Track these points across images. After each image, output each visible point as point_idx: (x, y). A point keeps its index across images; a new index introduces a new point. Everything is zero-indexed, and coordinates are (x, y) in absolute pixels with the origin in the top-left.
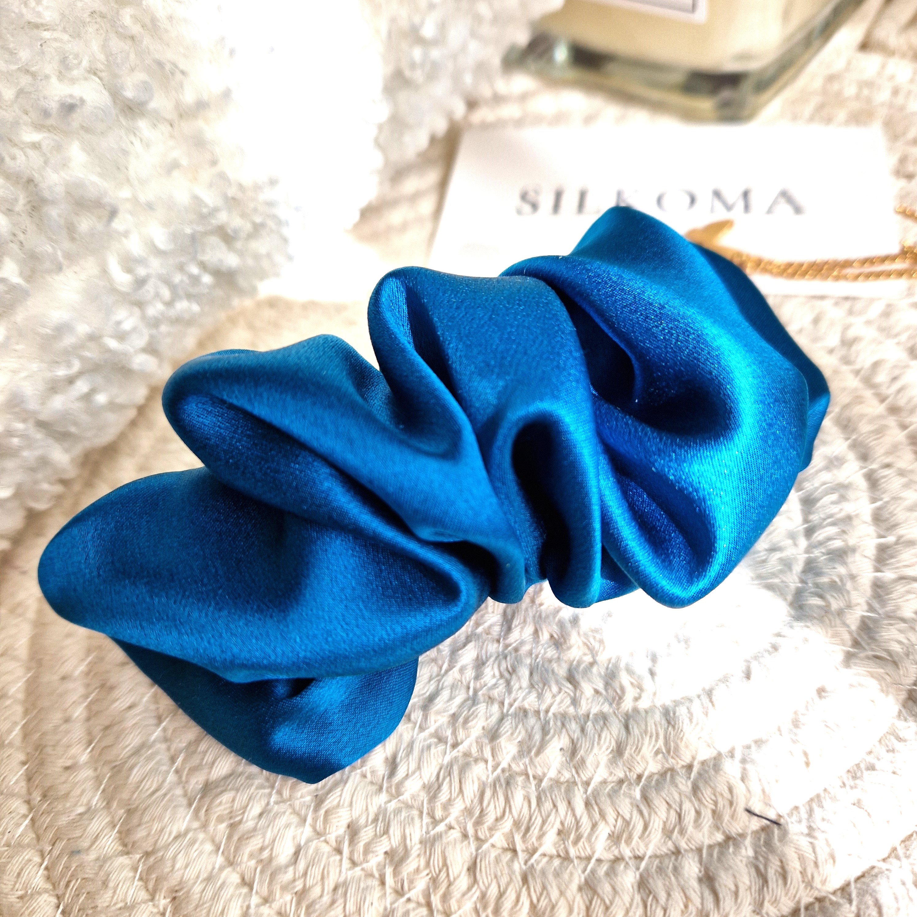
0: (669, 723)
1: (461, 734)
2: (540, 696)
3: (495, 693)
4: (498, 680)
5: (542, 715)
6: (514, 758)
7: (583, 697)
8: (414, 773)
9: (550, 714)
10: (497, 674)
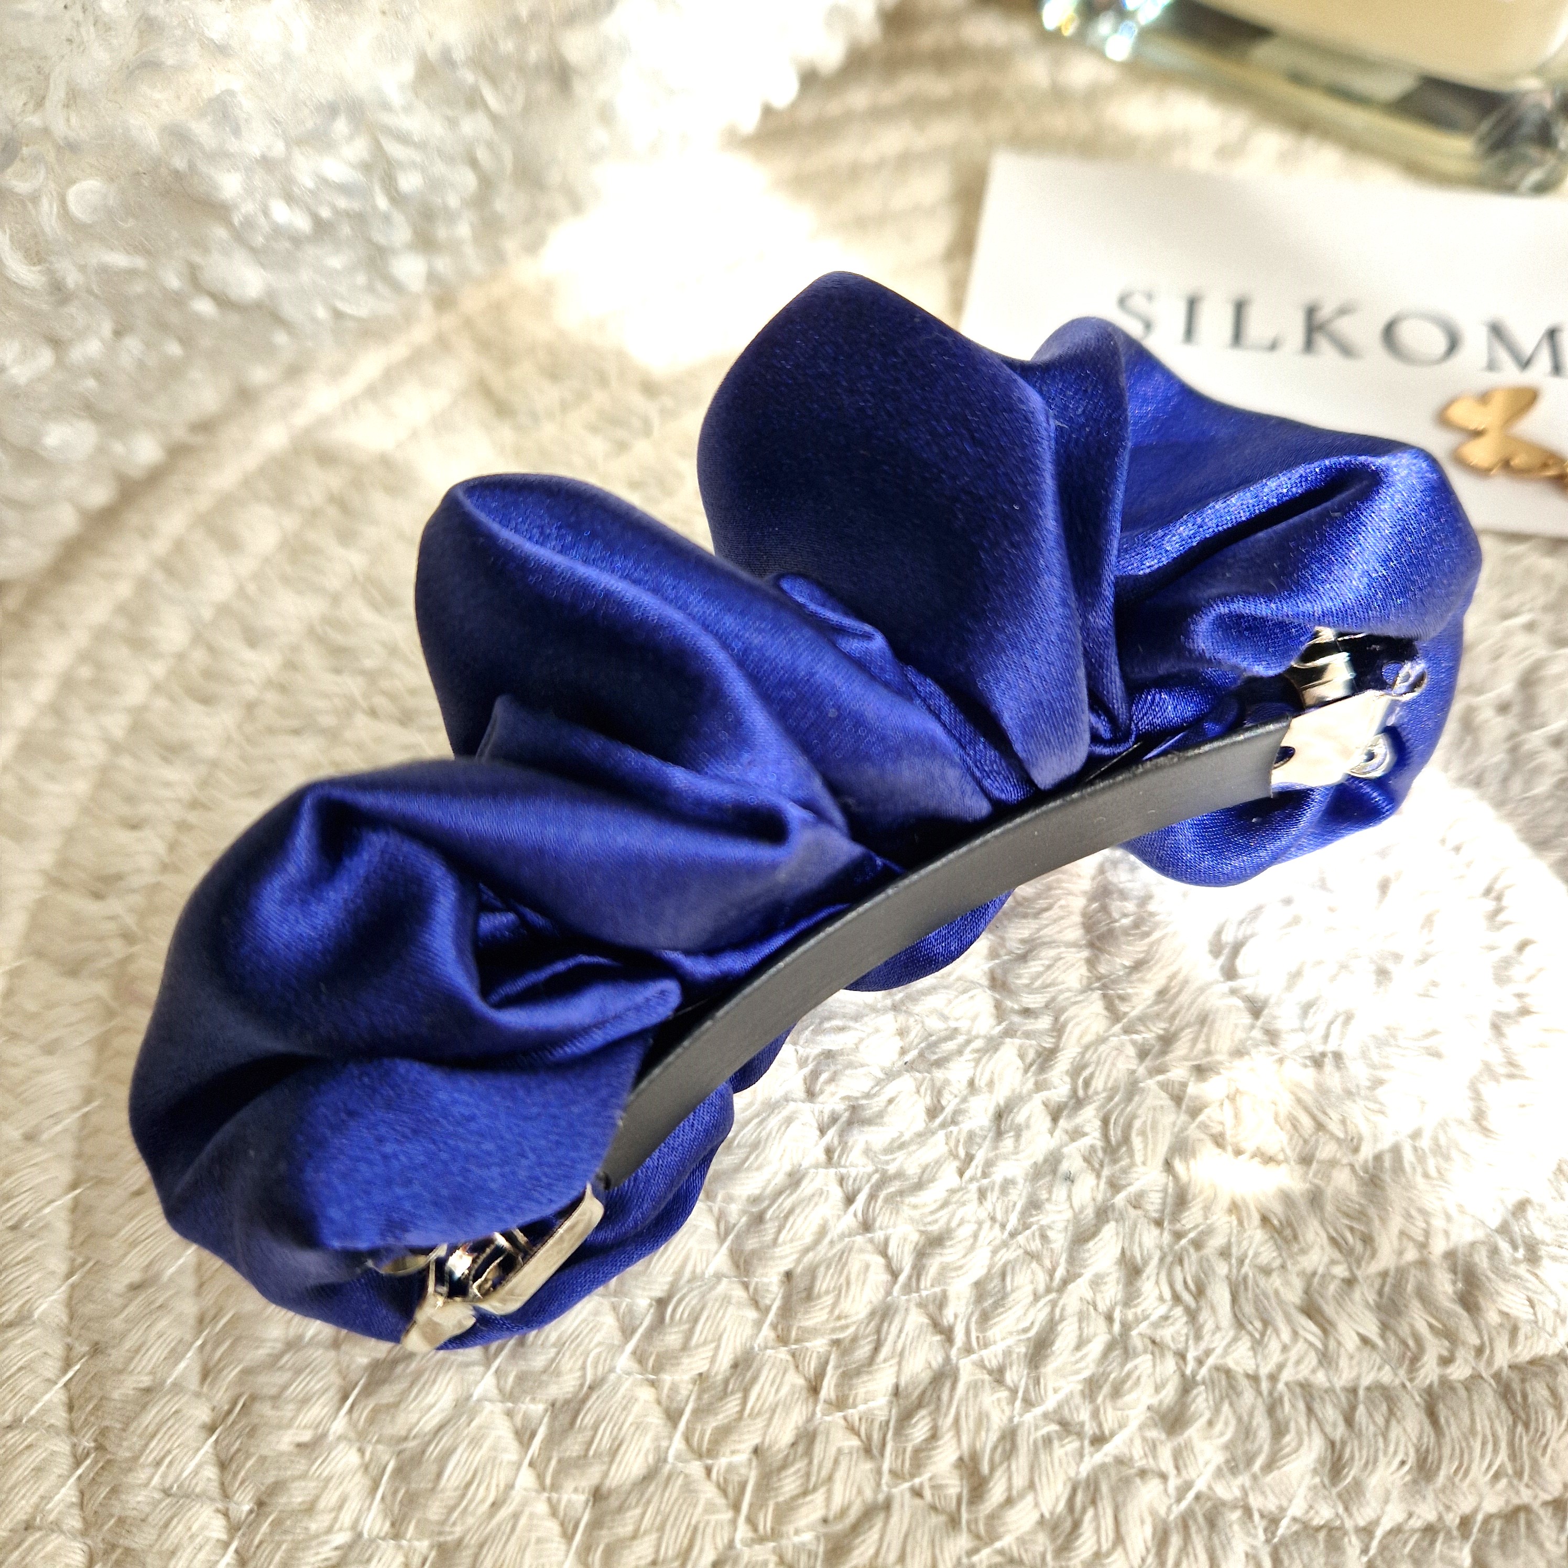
1: (1110, 1418)
2: (1258, 1345)
3: (1166, 1334)
4: (1171, 1309)
5: (1265, 1386)
6: (1219, 1473)
7: (1342, 1350)
8: (1022, 1496)
9: (1281, 1386)
10: (1167, 1295)
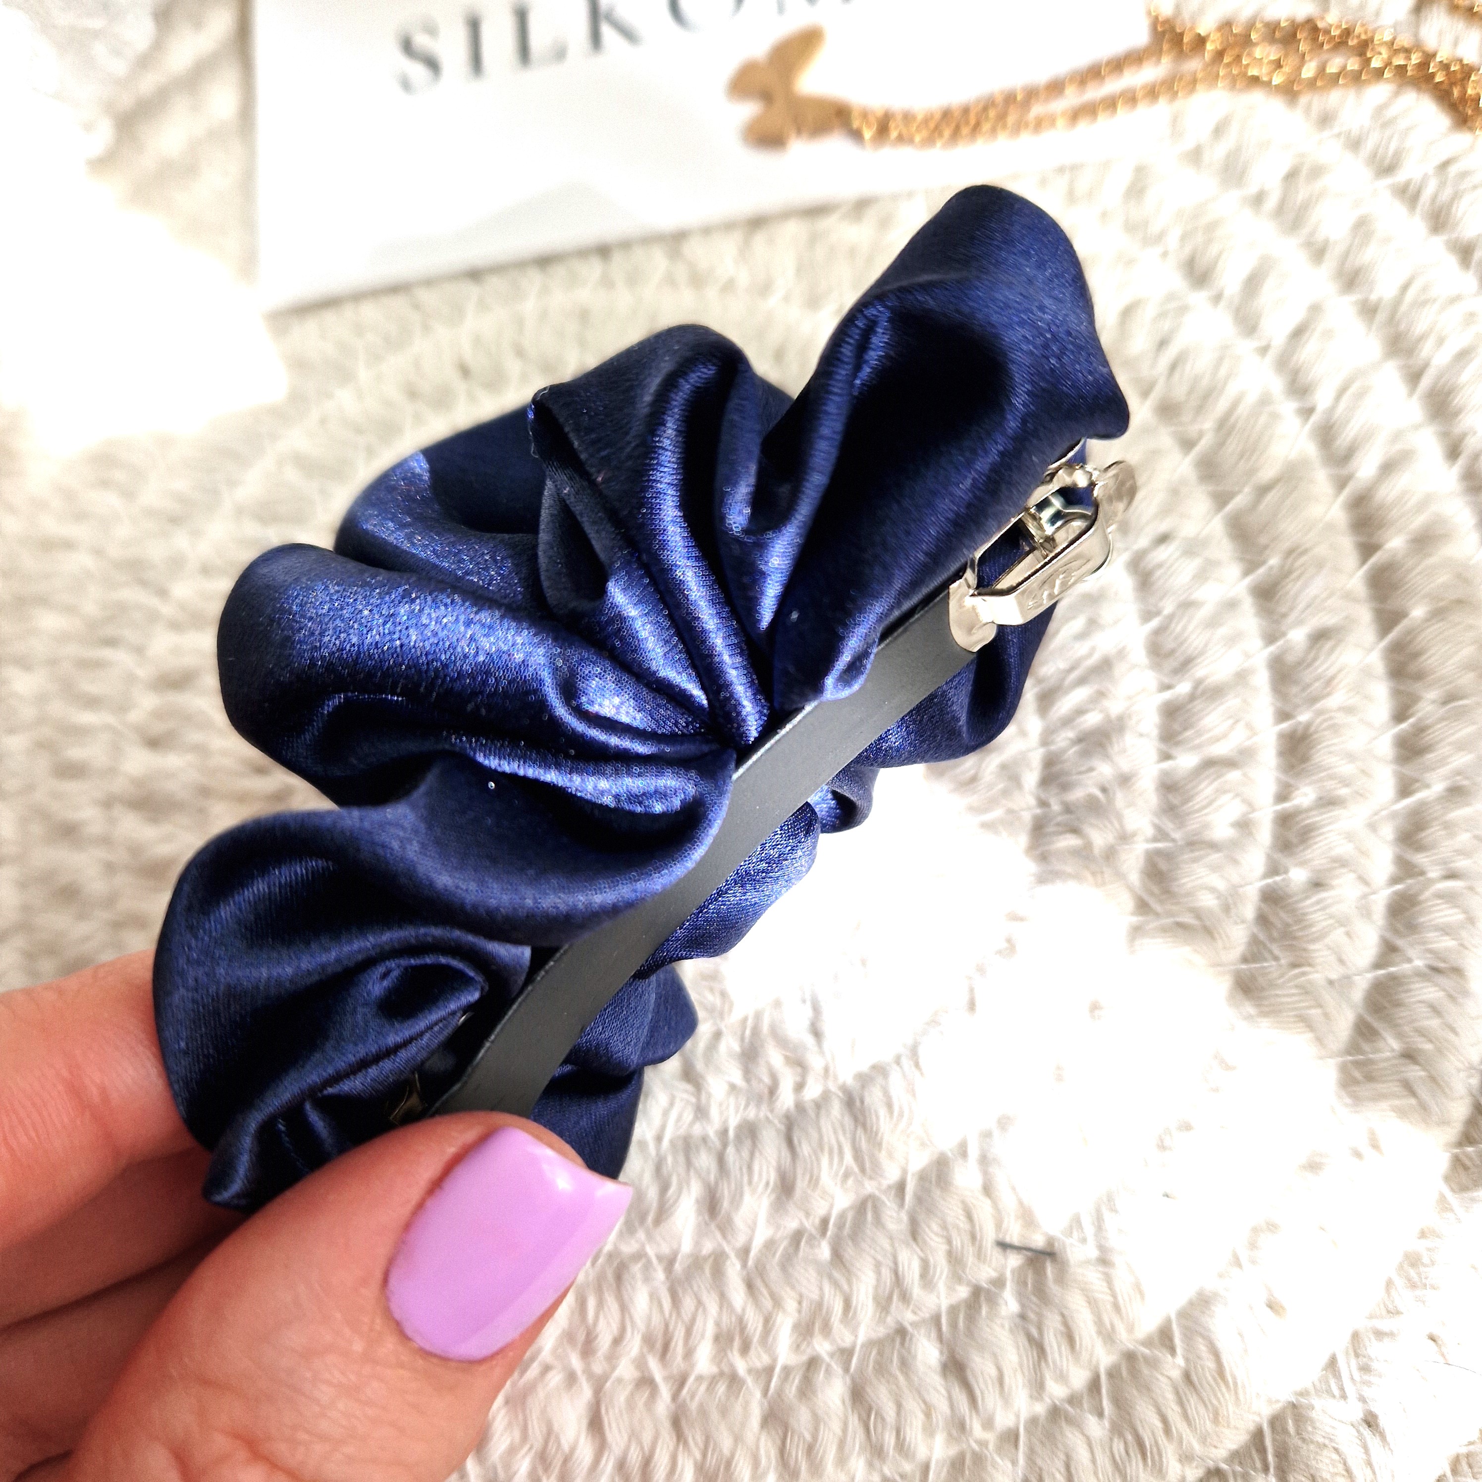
0: (856, 1120)
5: (652, 1148)
6: (621, 1235)
7: (712, 1100)
